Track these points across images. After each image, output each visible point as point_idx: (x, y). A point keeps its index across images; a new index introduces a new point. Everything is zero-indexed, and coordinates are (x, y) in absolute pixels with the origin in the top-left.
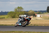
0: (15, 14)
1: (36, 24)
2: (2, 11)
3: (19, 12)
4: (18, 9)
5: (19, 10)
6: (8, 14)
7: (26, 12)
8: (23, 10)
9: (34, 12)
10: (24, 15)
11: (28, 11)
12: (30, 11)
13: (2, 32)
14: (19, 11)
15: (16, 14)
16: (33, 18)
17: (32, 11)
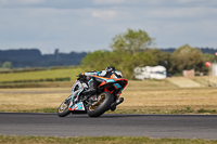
0: (117, 63)
1: (208, 106)
2: (57, 51)
3: (135, 54)
4: (128, 42)
5: (132, 44)
6: (83, 61)
7: (164, 53)
8: (152, 47)
9: (201, 54)
10: (154, 66)
11: (172, 50)
12: (182, 52)
13: (58, 139)
14: (133, 48)
15: (122, 61)
16: (195, 80)
17: (192, 50)
